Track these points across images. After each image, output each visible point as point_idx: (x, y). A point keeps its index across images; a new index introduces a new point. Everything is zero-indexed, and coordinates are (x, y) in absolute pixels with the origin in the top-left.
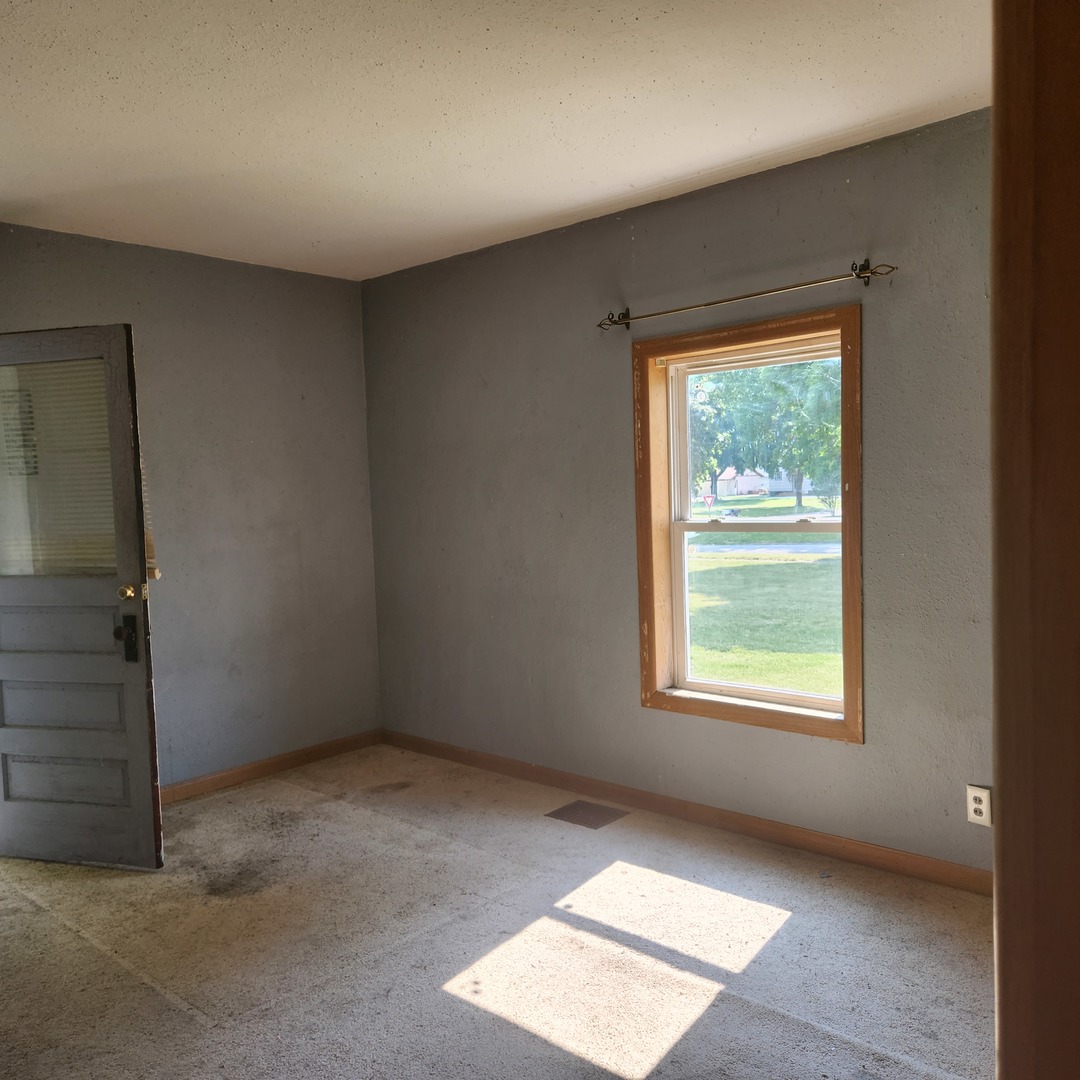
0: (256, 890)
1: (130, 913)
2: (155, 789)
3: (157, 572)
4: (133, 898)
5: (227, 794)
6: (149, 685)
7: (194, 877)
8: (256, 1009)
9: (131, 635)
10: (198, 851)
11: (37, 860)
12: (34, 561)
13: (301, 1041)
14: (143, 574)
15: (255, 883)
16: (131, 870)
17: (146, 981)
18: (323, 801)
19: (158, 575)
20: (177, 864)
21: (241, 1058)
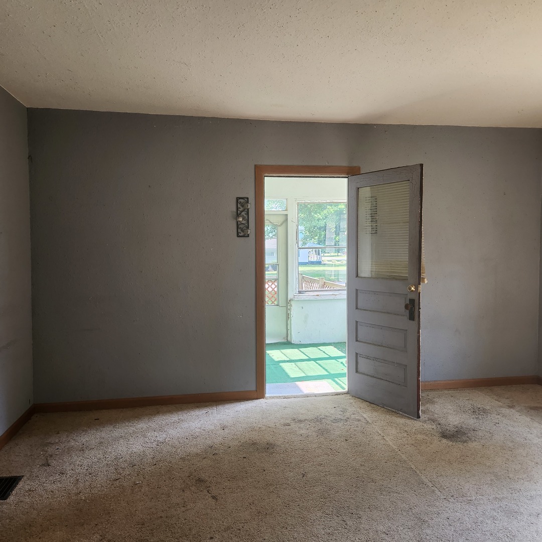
0: (465, 442)
1: (405, 435)
2: (418, 381)
3: (426, 280)
4: (406, 429)
5: (450, 392)
6: (419, 332)
7: (434, 427)
8: (465, 498)
9: (412, 308)
10: (436, 415)
11: (367, 401)
12: (371, 271)
13: (489, 522)
14: (419, 280)
15: (464, 438)
16: (405, 416)
17: (412, 467)
18: (501, 407)
19: (426, 281)
20: (426, 419)
21: (457, 518)
